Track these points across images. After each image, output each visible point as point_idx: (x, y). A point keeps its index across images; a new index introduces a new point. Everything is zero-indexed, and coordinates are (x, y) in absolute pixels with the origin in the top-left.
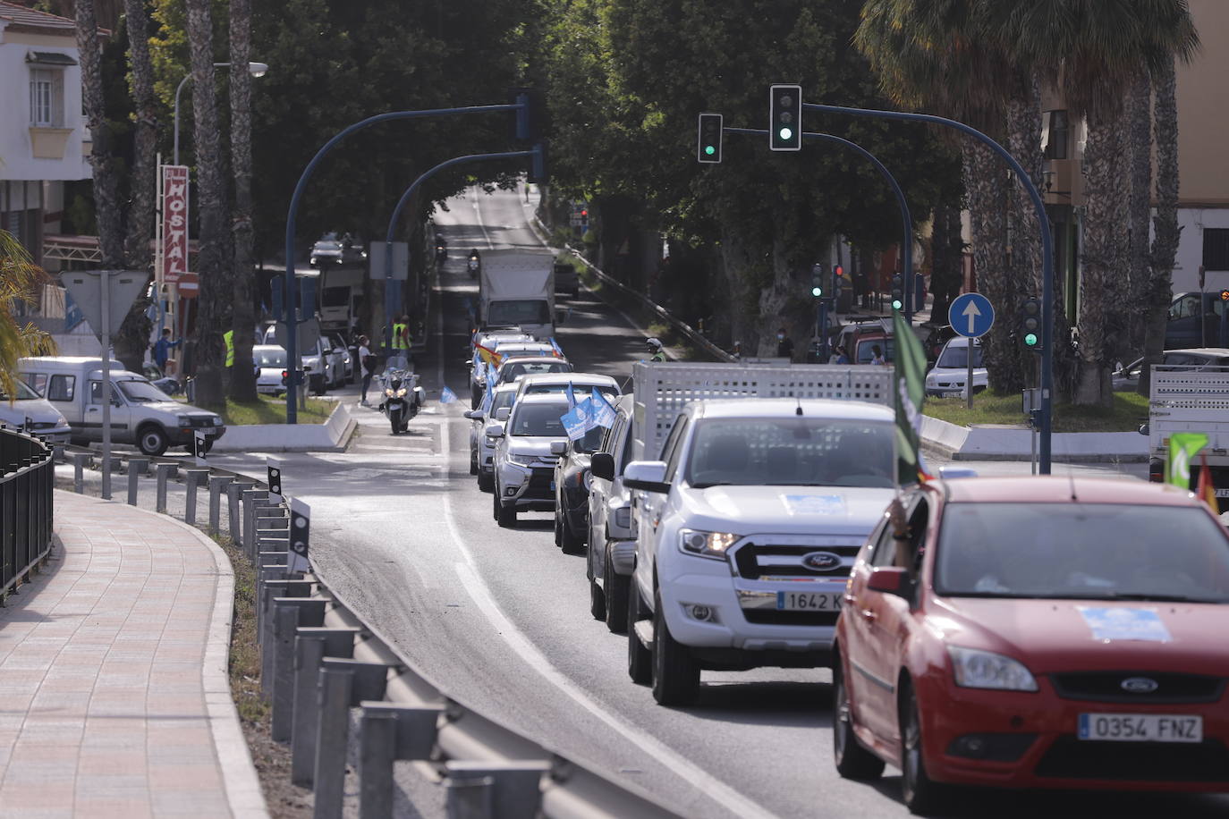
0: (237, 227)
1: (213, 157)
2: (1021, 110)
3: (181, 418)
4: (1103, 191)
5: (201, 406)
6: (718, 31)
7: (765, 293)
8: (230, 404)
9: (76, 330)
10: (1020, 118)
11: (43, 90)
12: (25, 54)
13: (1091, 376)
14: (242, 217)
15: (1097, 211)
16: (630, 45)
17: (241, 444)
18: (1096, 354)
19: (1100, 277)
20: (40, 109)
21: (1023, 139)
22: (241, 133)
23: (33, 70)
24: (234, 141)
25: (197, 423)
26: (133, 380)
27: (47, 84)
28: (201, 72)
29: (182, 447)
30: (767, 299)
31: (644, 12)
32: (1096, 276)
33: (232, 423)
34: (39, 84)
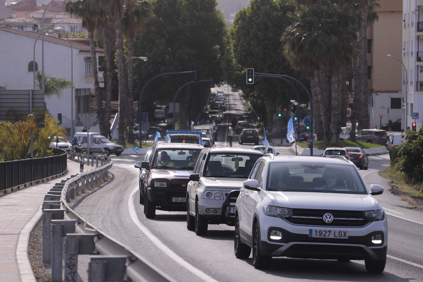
0: (129, 101)
1: (123, 84)
2: (317, 72)
3: (113, 147)
4: (336, 92)
5: (119, 144)
6: (260, 48)
7: (274, 115)
8: (127, 144)
9: (96, 126)
10: (317, 74)
11: (89, 66)
12: (84, 57)
13: (334, 136)
14: (130, 98)
15: (335, 97)
16: (238, 52)
17: (128, 153)
18: (335, 131)
19: (336, 112)
20: (88, 71)
21: (318, 79)
22: (131, 78)
23: (86, 61)
24: (129, 80)
25: (117, 148)
26: (102, 138)
27: (90, 65)
28: (120, 64)
29: (114, 154)
30: (275, 117)
31: (242, 44)
32: (335, 112)
33: (126, 148)
34: (88, 65)
